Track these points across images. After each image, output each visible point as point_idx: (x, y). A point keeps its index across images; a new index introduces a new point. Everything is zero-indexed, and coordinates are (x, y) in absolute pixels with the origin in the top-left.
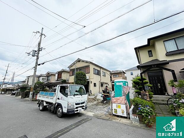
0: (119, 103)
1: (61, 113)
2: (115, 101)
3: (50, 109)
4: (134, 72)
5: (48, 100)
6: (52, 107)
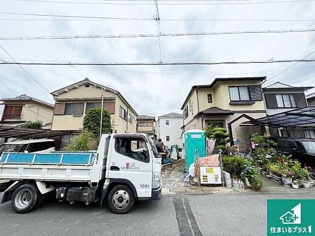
0: (209, 165)
1: (127, 202)
2: (203, 162)
3: (77, 198)
4: (170, 121)
5: (64, 176)
6: (83, 193)
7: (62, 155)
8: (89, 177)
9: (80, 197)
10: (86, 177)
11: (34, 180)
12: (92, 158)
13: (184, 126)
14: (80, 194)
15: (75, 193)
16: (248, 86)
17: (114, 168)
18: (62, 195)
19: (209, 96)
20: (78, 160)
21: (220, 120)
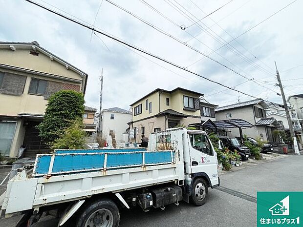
3: (167, 202)
4: (116, 116)
5: (152, 179)
6: (172, 194)
7: (144, 154)
8: (175, 176)
9: (170, 199)
10: (173, 176)
11: (111, 192)
12: (173, 155)
13: (132, 122)
14: (169, 196)
15: (164, 196)
16: (193, 98)
17: (195, 163)
18: (151, 203)
19: (168, 100)
20: (161, 158)
21: (176, 121)
